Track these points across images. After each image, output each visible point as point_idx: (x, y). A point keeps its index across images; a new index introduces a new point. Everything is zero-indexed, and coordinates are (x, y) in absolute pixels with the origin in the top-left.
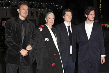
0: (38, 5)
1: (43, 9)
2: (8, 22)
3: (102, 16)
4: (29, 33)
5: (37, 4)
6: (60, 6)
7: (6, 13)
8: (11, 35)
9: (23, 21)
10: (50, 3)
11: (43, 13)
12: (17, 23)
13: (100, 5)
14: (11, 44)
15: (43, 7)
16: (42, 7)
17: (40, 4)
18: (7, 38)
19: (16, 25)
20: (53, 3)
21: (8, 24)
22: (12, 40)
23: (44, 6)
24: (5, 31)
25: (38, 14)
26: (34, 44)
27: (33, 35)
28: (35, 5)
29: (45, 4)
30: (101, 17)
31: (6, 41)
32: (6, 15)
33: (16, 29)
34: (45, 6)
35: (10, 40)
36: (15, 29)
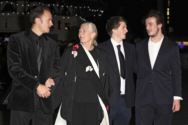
0: (61, 10)
1: (69, 16)
2: (13, 38)
3: (170, 28)
4: (49, 57)
5: (59, 7)
6: (99, 11)
7: (6, 23)
8: (18, 62)
9: (40, 37)
10: (83, 7)
11: (69, 24)
12: (30, 41)
13: (168, 9)
14: (21, 75)
15: (69, 13)
16: (67, 12)
17: (65, 7)
18: (12, 66)
19: (27, 45)
20: (87, 6)
21: (13, 42)
22: (21, 69)
23: (71, 12)
24: (8, 54)
25: (61, 24)
26: (58, 76)
27: (56, 60)
28: (57, 10)
29: (73, 8)
30: (170, 31)
31: (11, 72)
32: (6, 27)
33: (27, 50)
34: (73, 12)
35: (17, 69)
36: (25, 50)
